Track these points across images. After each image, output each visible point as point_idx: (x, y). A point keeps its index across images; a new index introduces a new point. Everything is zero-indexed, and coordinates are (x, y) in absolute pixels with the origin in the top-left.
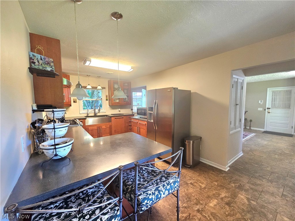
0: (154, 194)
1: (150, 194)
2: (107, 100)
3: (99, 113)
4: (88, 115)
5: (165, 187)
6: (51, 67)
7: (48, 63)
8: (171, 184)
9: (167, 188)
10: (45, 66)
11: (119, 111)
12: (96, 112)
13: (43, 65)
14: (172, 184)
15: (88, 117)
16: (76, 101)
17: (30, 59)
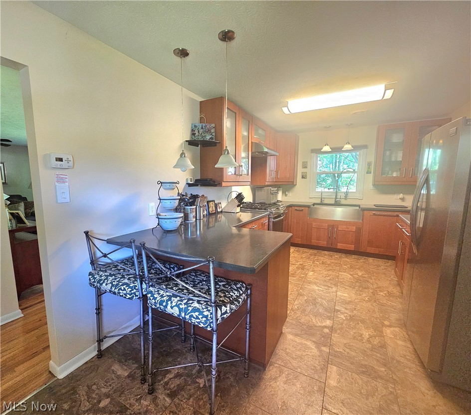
0: (162, 296)
1: (159, 294)
2: (369, 172)
3: (346, 199)
4: (321, 201)
5: (179, 302)
6: (211, 135)
7: (209, 131)
8: (190, 306)
9: (180, 306)
10: (205, 135)
11: (403, 199)
12: (339, 197)
13: (203, 134)
14: (190, 309)
15: (322, 204)
16: (306, 176)
17: (193, 130)
